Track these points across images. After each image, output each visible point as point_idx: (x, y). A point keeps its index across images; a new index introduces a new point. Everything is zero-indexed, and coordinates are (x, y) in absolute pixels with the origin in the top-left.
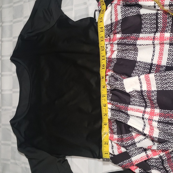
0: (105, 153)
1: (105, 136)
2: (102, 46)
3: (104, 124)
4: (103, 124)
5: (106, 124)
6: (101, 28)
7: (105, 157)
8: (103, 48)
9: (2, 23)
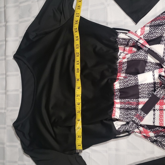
0: (78, 145)
1: (78, 130)
2: (77, 53)
3: (78, 120)
4: (76, 120)
5: (79, 120)
6: (76, 37)
7: (78, 149)
8: (78, 54)
9: (6, 23)
